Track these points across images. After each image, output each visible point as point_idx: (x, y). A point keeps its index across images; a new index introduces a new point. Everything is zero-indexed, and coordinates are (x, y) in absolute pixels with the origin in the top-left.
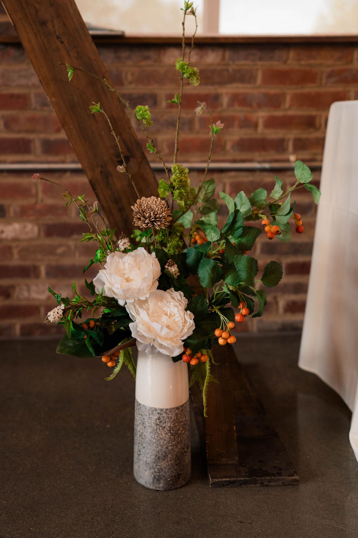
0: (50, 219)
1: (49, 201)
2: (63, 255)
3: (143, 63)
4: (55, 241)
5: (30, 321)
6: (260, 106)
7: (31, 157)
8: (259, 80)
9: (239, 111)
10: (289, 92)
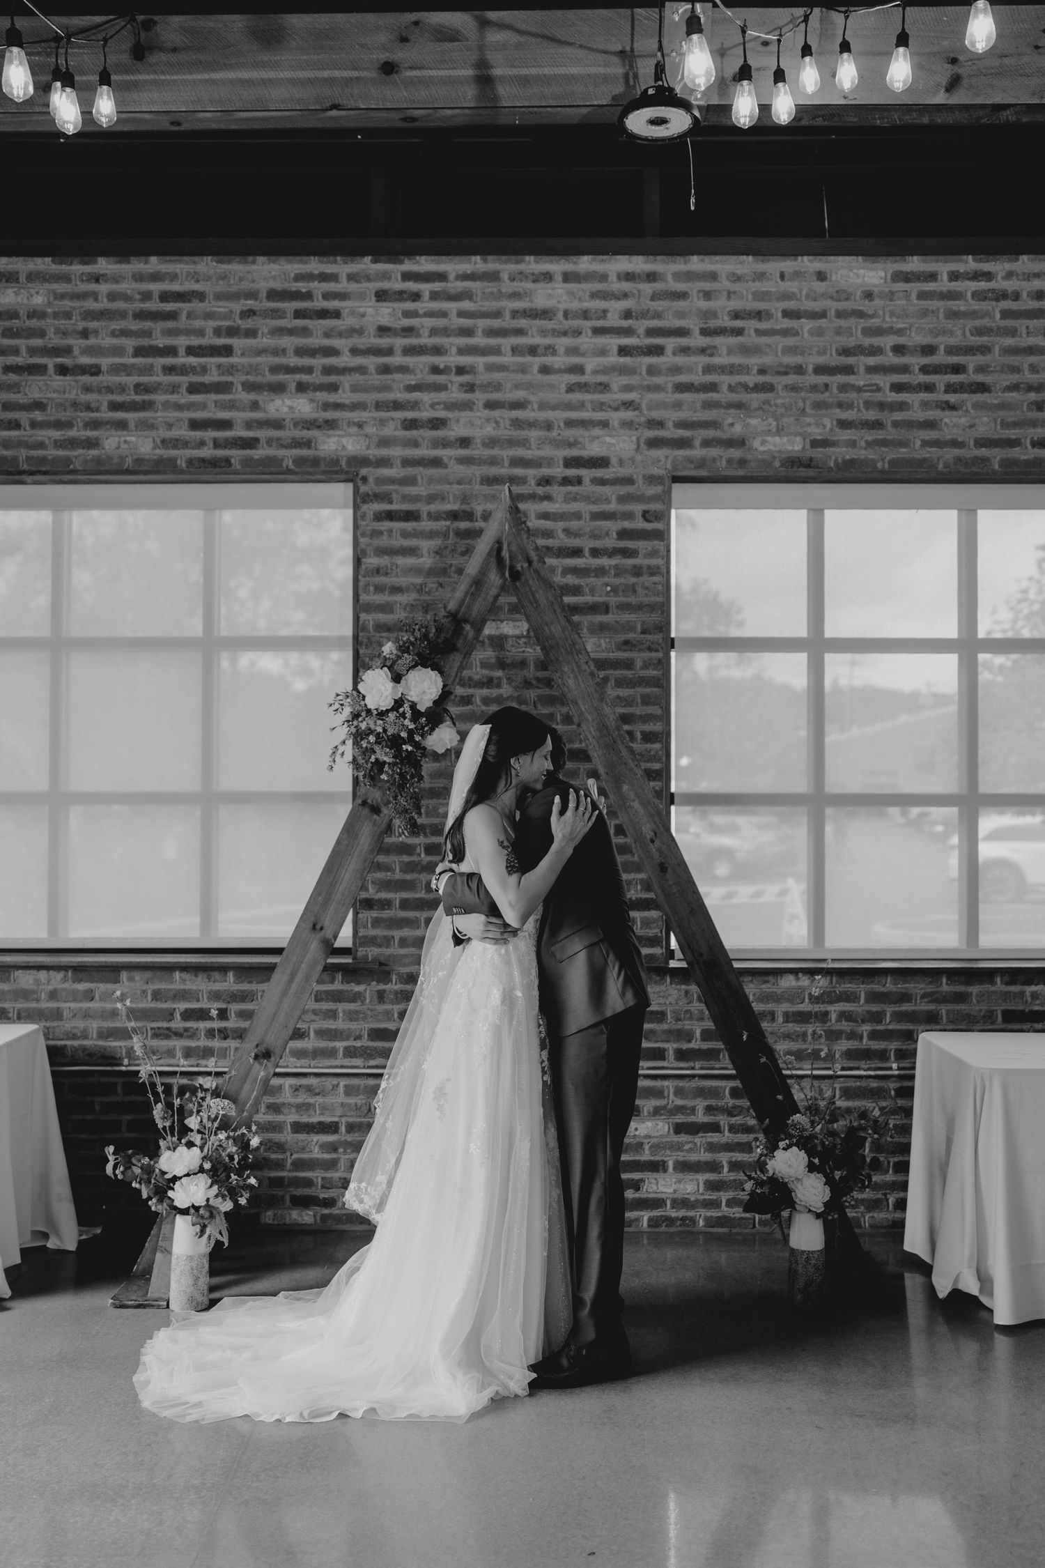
0: (680, 1119)
1: (680, 1102)
2: (689, 1151)
3: (764, 986)
4: (683, 1138)
5: (656, 1213)
6: (863, 1021)
7: (665, 1064)
8: (862, 1001)
9: (846, 1026)
10: (889, 1009)
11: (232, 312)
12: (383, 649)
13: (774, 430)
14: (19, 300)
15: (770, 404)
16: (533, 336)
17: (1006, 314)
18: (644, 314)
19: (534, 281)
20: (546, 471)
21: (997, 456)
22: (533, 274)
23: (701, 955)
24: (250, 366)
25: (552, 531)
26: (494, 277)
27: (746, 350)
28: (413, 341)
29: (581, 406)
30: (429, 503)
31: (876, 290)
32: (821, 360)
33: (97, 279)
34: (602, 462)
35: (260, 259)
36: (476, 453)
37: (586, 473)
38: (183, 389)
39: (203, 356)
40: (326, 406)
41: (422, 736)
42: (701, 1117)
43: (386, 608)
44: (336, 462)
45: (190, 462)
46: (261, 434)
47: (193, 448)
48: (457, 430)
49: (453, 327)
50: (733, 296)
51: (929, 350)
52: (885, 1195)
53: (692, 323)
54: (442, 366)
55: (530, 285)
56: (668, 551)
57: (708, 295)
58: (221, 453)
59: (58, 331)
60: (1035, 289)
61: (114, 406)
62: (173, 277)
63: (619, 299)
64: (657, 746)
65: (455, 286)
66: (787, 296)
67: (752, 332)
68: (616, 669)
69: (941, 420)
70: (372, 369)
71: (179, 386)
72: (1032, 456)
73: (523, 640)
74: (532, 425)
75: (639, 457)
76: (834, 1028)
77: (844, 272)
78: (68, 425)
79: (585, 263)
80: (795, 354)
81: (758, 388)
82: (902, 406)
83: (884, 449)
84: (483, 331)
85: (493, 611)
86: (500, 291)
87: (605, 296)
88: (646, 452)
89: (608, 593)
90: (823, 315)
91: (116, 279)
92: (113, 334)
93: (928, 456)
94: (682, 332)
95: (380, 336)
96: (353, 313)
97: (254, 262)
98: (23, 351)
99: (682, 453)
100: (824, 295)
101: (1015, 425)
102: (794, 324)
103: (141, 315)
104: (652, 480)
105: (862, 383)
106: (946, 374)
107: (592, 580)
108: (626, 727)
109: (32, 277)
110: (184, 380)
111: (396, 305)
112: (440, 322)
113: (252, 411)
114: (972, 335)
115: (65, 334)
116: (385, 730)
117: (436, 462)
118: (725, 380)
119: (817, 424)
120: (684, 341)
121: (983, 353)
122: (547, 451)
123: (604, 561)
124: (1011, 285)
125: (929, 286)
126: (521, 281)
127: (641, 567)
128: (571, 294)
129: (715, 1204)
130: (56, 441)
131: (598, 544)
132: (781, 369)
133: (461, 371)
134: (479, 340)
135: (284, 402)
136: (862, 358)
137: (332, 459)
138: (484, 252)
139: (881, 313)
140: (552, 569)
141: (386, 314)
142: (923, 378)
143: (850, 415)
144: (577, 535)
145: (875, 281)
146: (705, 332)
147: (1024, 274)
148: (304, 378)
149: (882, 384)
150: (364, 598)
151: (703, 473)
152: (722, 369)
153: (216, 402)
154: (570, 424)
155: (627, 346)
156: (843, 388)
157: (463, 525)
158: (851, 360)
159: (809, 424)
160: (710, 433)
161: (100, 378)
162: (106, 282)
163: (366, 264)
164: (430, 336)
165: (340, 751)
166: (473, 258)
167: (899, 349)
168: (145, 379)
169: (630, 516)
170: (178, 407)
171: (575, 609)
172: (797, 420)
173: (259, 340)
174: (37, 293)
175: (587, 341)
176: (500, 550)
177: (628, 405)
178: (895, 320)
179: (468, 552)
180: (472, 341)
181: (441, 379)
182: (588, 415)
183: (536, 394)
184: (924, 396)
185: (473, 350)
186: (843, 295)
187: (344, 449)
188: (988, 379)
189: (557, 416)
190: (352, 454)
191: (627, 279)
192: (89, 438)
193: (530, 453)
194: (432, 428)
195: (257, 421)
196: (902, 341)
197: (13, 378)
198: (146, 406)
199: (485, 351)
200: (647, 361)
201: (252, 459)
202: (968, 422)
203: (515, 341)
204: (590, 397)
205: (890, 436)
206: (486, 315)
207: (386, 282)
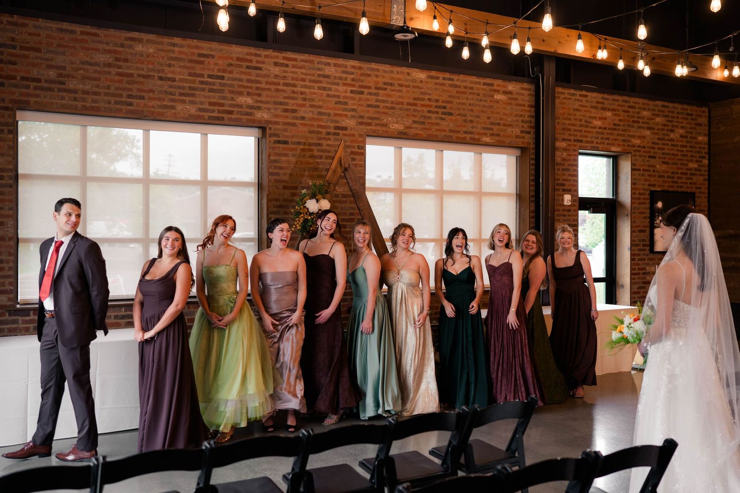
11: (224, 63)
13: (395, 122)
14: (144, 49)
15: (394, 113)
16: (324, 84)
17: (457, 92)
18: (358, 80)
19: (325, 65)
20: (328, 130)
21: (455, 135)
22: (324, 63)
24: (231, 84)
26: (312, 62)
27: (387, 95)
28: (287, 81)
29: (339, 109)
30: (291, 139)
31: (423, 80)
32: (408, 101)
33: (174, 45)
34: (345, 129)
35: (234, 46)
36: (307, 122)
37: (340, 131)
38: (207, 90)
39: (214, 79)
40: (257, 101)
43: (278, 174)
44: (260, 122)
45: (210, 117)
46: (235, 109)
47: (211, 112)
48: (301, 114)
49: (299, 78)
50: (384, 77)
51: (437, 101)
53: (372, 85)
54: (296, 91)
55: (324, 67)
56: (365, 160)
57: (377, 76)
58: (220, 115)
59: (159, 63)
60: (464, 85)
61: (181, 94)
62: (202, 48)
63: (351, 74)
65: (300, 64)
66: (400, 79)
67: (389, 90)
69: (440, 123)
70: (273, 90)
71: (205, 89)
74: (324, 114)
75: (356, 128)
77: (414, 73)
78: (163, 100)
79: (341, 61)
80: (401, 98)
81: (391, 108)
82: (430, 118)
83: (426, 131)
84: (309, 80)
86: (314, 67)
87: (346, 73)
88: (359, 127)
90: (409, 86)
91: (181, 46)
92: (180, 67)
94: (369, 88)
95: (276, 79)
96: (266, 69)
97: (232, 47)
98: (145, 69)
99: (369, 127)
100: (409, 80)
101: (459, 126)
102: (401, 88)
103: (190, 61)
104: (361, 135)
105: (419, 109)
106: (442, 109)
109: (148, 41)
110: (207, 86)
111: (280, 68)
112: (295, 76)
113: (231, 101)
114: (448, 97)
115: (161, 65)
117: (294, 124)
118: (382, 104)
119: (407, 121)
120: (370, 91)
121: (451, 103)
122: (329, 124)
124: (458, 83)
125: (437, 81)
126: (321, 64)
127: (357, 164)
128: (336, 71)
130: (158, 105)
132: (397, 103)
133: (302, 93)
134: (307, 83)
135: (243, 99)
136: (420, 101)
137: (259, 120)
138: (309, 53)
139: (424, 88)
141: (277, 70)
142: (435, 109)
143: (416, 119)
145: (423, 77)
146: (376, 88)
147: (461, 80)
148: (250, 90)
149: (425, 110)
150: (271, 171)
151: (375, 134)
152: (381, 101)
153: (219, 96)
154: (336, 115)
155: (353, 90)
156: (414, 110)
158: (416, 102)
159: (405, 121)
160: (377, 122)
161: (175, 83)
162: (177, 47)
163: (269, 52)
164: (292, 80)
166: (306, 55)
167: (429, 100)
168: (193, 85)
169: (354, 147)
170: (205, 97)
172: (402, 119)
173: (234, 75)
174: (151, 48)
175: (341, 88)
176: (341, 161)
177: (353, 110)
178: (428, 90)
180: (305, 83)
181: (295, 95)
182: (341, 112)
183: (325, 104)
184: (436, 115)
185: (305, 87)
186: (414, 81)
187: (263, 117)
188: (452, 112)
189: (332, 112)
190: (266, 119)
191: (353, 68)
192: (171, 105)
193: (323, 124)
194: (292, 113)
195: (233, 104)
196: (430, 97)
197: (141, 79)
198: (193, 95)
199: (309, 87)
200: (358, 96)
201: (232, 118)
202: (447, 124)
203: (319, 85)
204: (341, 106)
205: (427, 127)
206: (310, 75)
207: (277, 59)
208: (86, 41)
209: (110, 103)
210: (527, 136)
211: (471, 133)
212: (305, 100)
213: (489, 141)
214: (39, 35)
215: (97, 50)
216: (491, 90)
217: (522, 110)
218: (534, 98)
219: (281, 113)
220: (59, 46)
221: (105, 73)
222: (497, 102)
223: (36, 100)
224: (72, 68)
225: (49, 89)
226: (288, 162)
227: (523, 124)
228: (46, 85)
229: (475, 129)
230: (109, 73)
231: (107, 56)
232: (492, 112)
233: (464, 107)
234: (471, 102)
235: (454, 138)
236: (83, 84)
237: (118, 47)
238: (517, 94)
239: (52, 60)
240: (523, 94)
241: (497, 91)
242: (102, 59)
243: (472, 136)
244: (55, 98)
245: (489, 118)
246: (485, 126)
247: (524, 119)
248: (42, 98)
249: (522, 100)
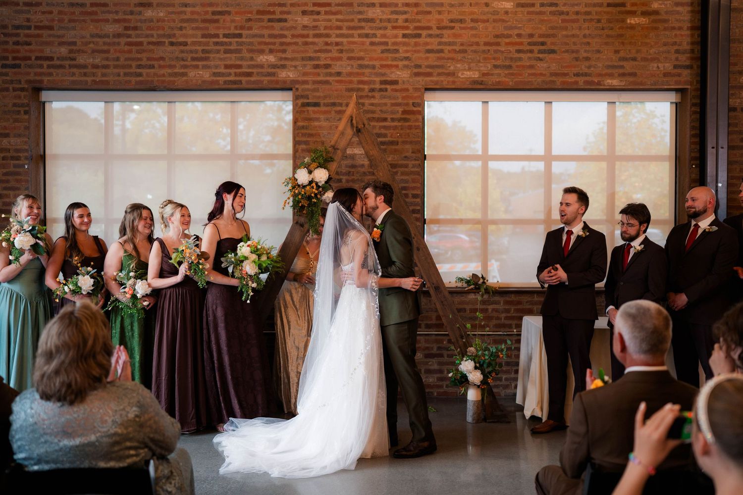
0: (427, 352)
2: (430, 365)
3: (461, 298)
4: (428, 360)
6: (502, 312)
8: (502, 304)
9: (495, 314)
10: (513, 308)
11: (242, 19)
12: (305, 160)
13: (467, 69)
14: (154, 14)
15: (465, 58)
16: (367, 30)
17: (563, 21)
18: (413, 21)
19: (367, 7)
20: (372, 86)
21: (559, 80)
22: (367, 4)
23: (433, 284)
24: (250, 42)
25: (375, 111)
26: (351, 5)
27: (455, 36)
28: (318, 32)
29: (387, 59)
30: (324, 100)
31: (510, 10)
32: (486, 40)
33: (186, 5)
34: (395, 82)
36: (343, 79)
37: (388, 87)
38: (222, 51)
39: (230, 38)
40: (281, 59)
41: (320, 195)
42: (435, 351)
43: (306, 143)
44: (285, 82)
45: (225, 82)
46: (255, 71)
47: (226, 76)
48: (337, 69)
49: (334, 25)
50: (450, 13)
51: (531, 36)
52: (510, 383)
53: (433, 24)
54: (329, 42)
55: (367, 9)
56: (424, 119)
57: (440, 13)
58: (238, 78)
59: (170, 27)
60: (576, 10)
61: (193, 59)
62: (217, 5)
63: (403, 14)
64: (418, 200)
65: (334, 9)
66: (473, 13)
67: (458, 28)
68: (401, 168)
69: (536, 65)
70: (300, 43)
71: (220, 50)
72: (573, 80)
73: (362, 156)
74: (367, 67)
75: (411, 80)
76: (490, 315)
77: (496, 3)
78: (174, 67)
80: (476, 37)
81: (460, 52)
82: (520, 59)
83: (513, 77)
84: (346, 28)
85: (350, 144)
86: (353, 10)
87: (396, 13)
88: (414, 78)
89: (398, 136)
90: (488, 21)
91: (194, 6)
92: (193, 29)
93: (530, 80)
94: (429, 28)
95: (304, 30)
96: (292, 20)
98: (155, 36)
99: (429, 78)
100: (488, 13)
101: (566, 67)
102: (476, 25)
103: (204, 21)
104: (416, 90)
105: (504, 49)
106: (538, 46)
107: (392, 131)
108: (404, 192)
109: (159, 5)
110: (222, 48)
111: (310, 17)
112: (329, 24)
113: (250, 61)
114: (549, 29)
115: (172, 29)
116: (305, 193)
117: (327, 82)
118: (447, 48)
119: (485, 66)
120: (430, 32)
121: (554, 37)
122: (373, 78)
123: (395, 124)
124: (564, 9)
125: (531, 9)
126: (362, 6)
127: (412, 126)
128: (382, 12)
129: (441, 387)
130: (169, 73)
131: (394, 116)
132: (470, 44)
133: (337, 44)
134: (344, 31)
135: (264, 57)
136: (504, 39)
137: (284, 81)
139: (512, 20)
140: (374, 127)
141: (306, 20)
142: (529, 48)
143: (498, 63)
144: (386, 112)
145: (509, 7)
146: (438, 28)
147: (571, 4)
148: (272, 47)
149: (512, 50)
150: (297, 139)
151: (438, 87)
152: (446, 44)
153: (236, 57)
154: (382, 66)
155: (406, 34)
156: (496, 51)
157: (339, 108)
158: (499, 40)
159: (482, 67)
160: (440, 71)
161: (187, 47)
162: (189, 7)
164: (324, 29)
165: (287, 202)
167: (519, 35)
168: (205, 48)
169: (407, 105)
170: (220, 59)
171: (383, 143)
172: (477, 65)
173: (253, 31)
174: (161, 11)
175: (389, 32)
176: (352, 120)
177: (407, 58)
178: (517, 23)
179: (340, 119)
180: (341, 32)
181: (329, 48)
182: (389, 63)
183: (368, 54)
184: (529, 55)
185: (342, 36)
186: (496, 13)
187: (289, 77)
188: (556, 48)
189: (377, 63)
190: (292, 79)
191: (406, 6)
192: (182, 72)
193: (366, 79)
194: (325, 68)
195: (252, 65)
196: (521, 32)
197: (151, 47)
198: (206, 59)
199: (347, 36)
200: (414, 40)
201: (251, 81)
202: (547, 66)
203: (359, 32)
204: (391, 55)
205: (515, 72)
206: (347, 21)
207: (306, 7)
208: (96, 13)
209: (119, 75)
210: (686, 73)
211: (586, 75)
212: (341, 51)
213: (616, 84)
214: (51, 12)
215: (107, 21)
216: (620, 12)
217: (676, 35)
218: (698, 16)
219: (311, 70)
220: (70, 21)
221: (114, 44)
222: (632, 27)
223: (49, 78)
224: (82, 42)
225: (61, 67)
226: (320, 127)
227: (677, 55)
228: (58, 63)
229: (592, 69)
230: (119, 44)
231: (117, 26)
232: (623, 43)
233: (574, 40)
234: (587, 32)
235: (558, 83)
236: (94, 58)
237: (128, 15)
238: (667, 13)
239: (63, 36)
240: (678, 13)
241: (633, 13)
242: (111, 30)
243: (588, 78)
244: (66, 75)
245: (617, 52)
246: (610, 64)
247: (680, 48)
248: (54, 76)
249: (677, 20)
